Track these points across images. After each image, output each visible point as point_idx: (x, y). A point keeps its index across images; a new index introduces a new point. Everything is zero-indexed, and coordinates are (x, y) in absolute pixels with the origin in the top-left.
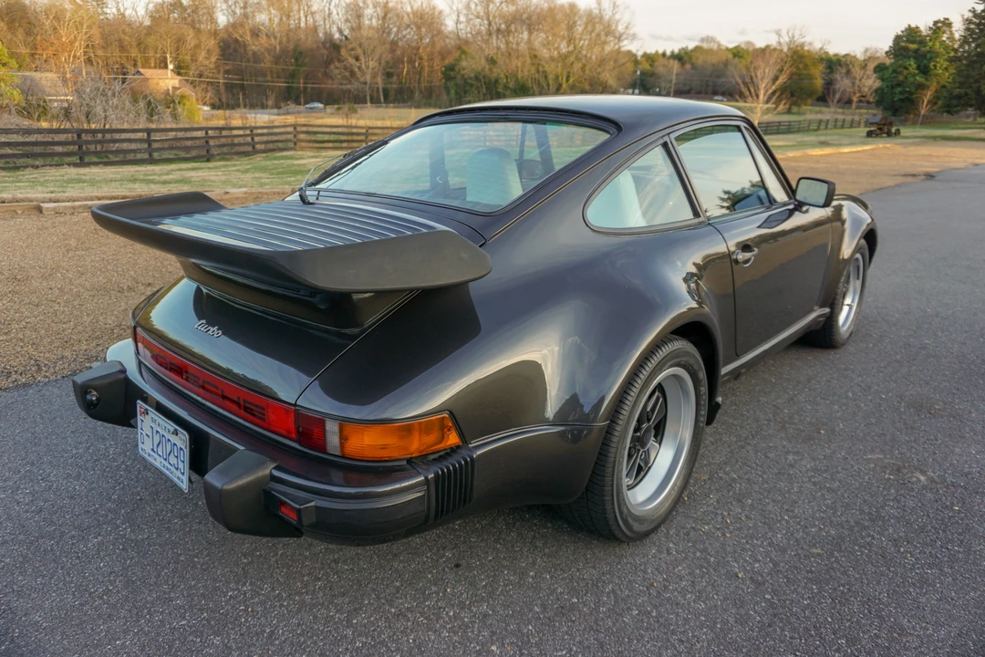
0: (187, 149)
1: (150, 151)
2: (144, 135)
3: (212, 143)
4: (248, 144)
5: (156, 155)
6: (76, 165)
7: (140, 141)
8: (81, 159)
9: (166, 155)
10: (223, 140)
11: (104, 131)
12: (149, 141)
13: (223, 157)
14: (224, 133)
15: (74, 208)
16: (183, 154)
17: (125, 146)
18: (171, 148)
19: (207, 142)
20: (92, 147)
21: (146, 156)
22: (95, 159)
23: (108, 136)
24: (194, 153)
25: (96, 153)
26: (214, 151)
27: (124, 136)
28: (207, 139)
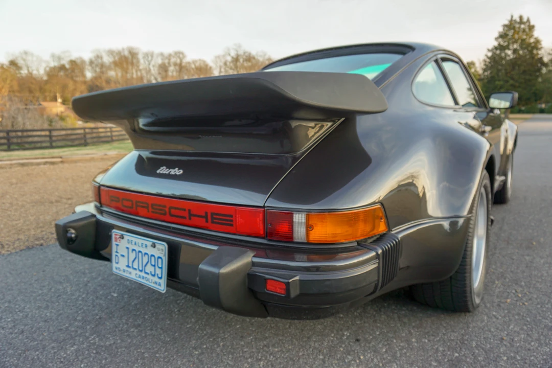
0: (73, 140)
1: (51, 142)
2: (47, 133)
3: (88, 136)
4: (108, 137)
5: (54, 144)
6: (5, 150)
7: (45, 136)
8: (9, 147)
9: (60, 144)
10: (94, 135)
11: (22, 131)
12: (50, 136)
13: (94, 144)
14: (95, 131)
15: (11, 164)
16: (70, 143)
17: (36, 139)
18: (64, 140)
19: (85, 136)
20: (15, 140)
21: (48, 144)
22: (17, 147)
23: (25, 134)
24: (77, 142)
25: (18, 144)
26: (89, 141)
27: (35, 133)
28: (85, 134)
